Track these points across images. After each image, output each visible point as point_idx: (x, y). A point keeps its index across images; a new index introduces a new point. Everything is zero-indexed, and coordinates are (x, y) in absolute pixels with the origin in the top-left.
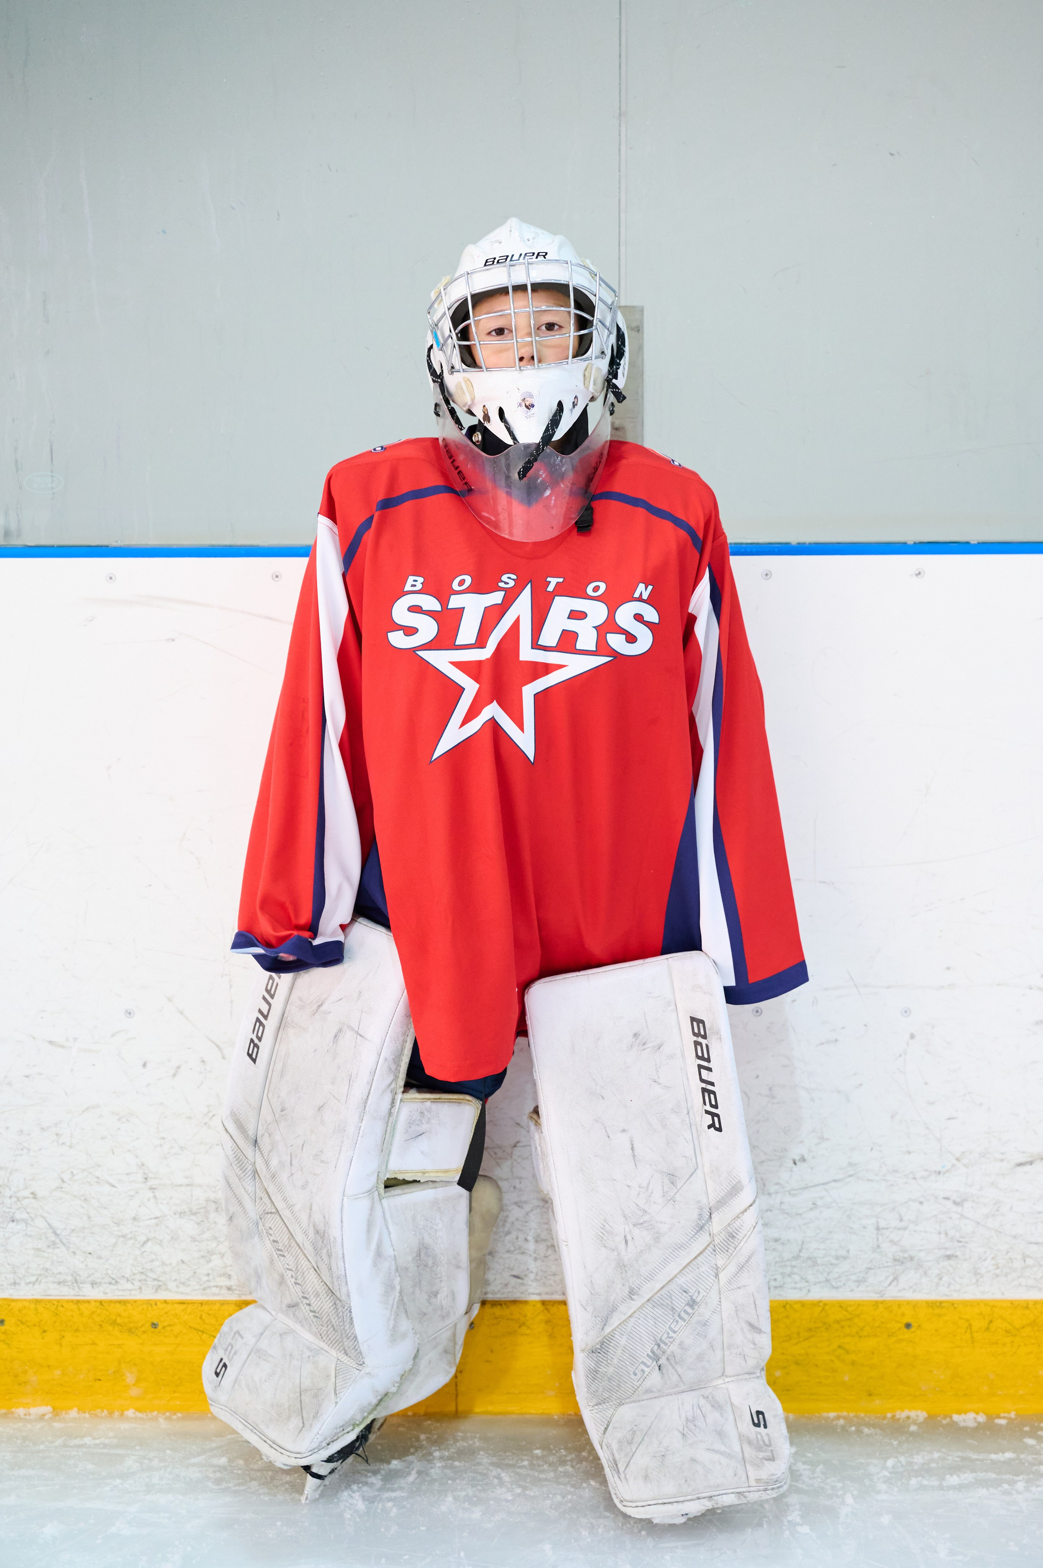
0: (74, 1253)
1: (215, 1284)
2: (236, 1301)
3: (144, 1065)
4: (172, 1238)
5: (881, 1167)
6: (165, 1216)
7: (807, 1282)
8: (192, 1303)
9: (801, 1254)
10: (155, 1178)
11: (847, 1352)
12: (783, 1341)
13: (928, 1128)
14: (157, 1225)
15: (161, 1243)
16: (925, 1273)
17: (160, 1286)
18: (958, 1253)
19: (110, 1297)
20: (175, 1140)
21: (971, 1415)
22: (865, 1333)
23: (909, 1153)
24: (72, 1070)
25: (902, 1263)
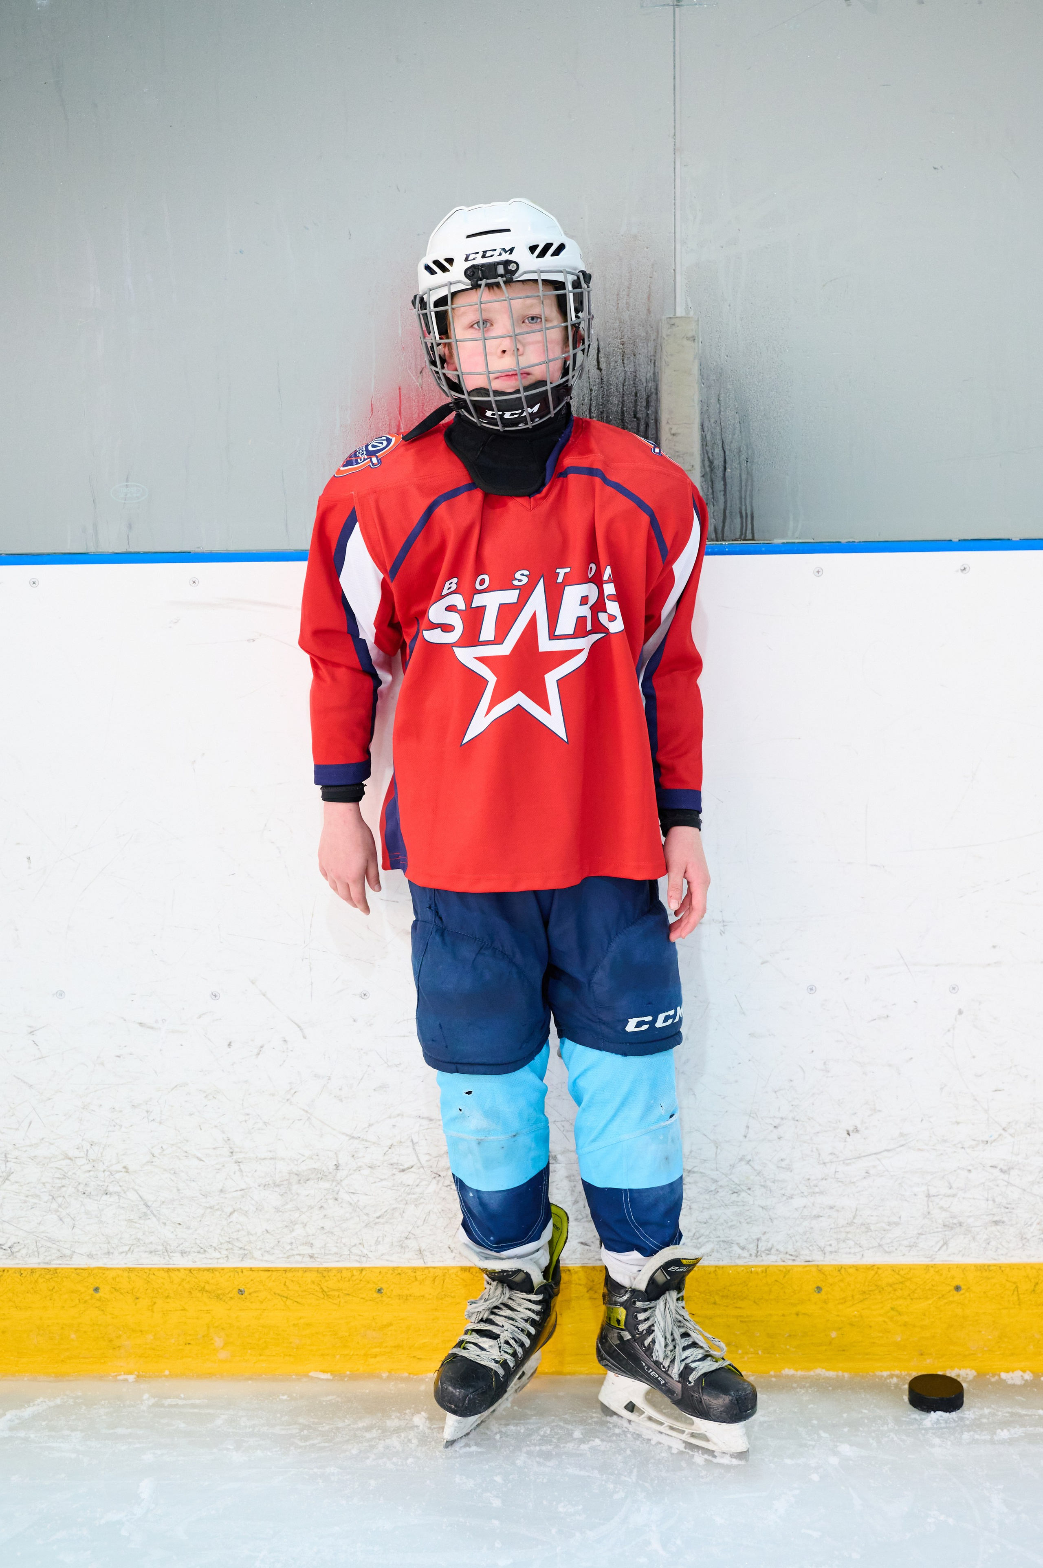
0: (165, 1224)
1: (298, 1252)
2: (318, 1268)
3: (230, 1045)
4: (257, 1209)
5: (930, 1137)
6: (251, 1188)
7: (860, 1247)
8: (277, 1270)
9: (855, 1221)
10: (240, 1152)
11: (900, 1314)
12: (838, 1304)
13: (976, 1100)
14: (243, 1197)
15: (246, 1214)
16: (974, 1238)
17: (245, 1255)
18: (1005, 1219)
19: (199, 1265)
20: (259, 1116)
21: (1019, 1373)
22: (916, 1295)
23: (958, 1123)
24: (161, 1050)
25: (952, 1229)
